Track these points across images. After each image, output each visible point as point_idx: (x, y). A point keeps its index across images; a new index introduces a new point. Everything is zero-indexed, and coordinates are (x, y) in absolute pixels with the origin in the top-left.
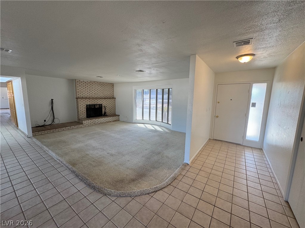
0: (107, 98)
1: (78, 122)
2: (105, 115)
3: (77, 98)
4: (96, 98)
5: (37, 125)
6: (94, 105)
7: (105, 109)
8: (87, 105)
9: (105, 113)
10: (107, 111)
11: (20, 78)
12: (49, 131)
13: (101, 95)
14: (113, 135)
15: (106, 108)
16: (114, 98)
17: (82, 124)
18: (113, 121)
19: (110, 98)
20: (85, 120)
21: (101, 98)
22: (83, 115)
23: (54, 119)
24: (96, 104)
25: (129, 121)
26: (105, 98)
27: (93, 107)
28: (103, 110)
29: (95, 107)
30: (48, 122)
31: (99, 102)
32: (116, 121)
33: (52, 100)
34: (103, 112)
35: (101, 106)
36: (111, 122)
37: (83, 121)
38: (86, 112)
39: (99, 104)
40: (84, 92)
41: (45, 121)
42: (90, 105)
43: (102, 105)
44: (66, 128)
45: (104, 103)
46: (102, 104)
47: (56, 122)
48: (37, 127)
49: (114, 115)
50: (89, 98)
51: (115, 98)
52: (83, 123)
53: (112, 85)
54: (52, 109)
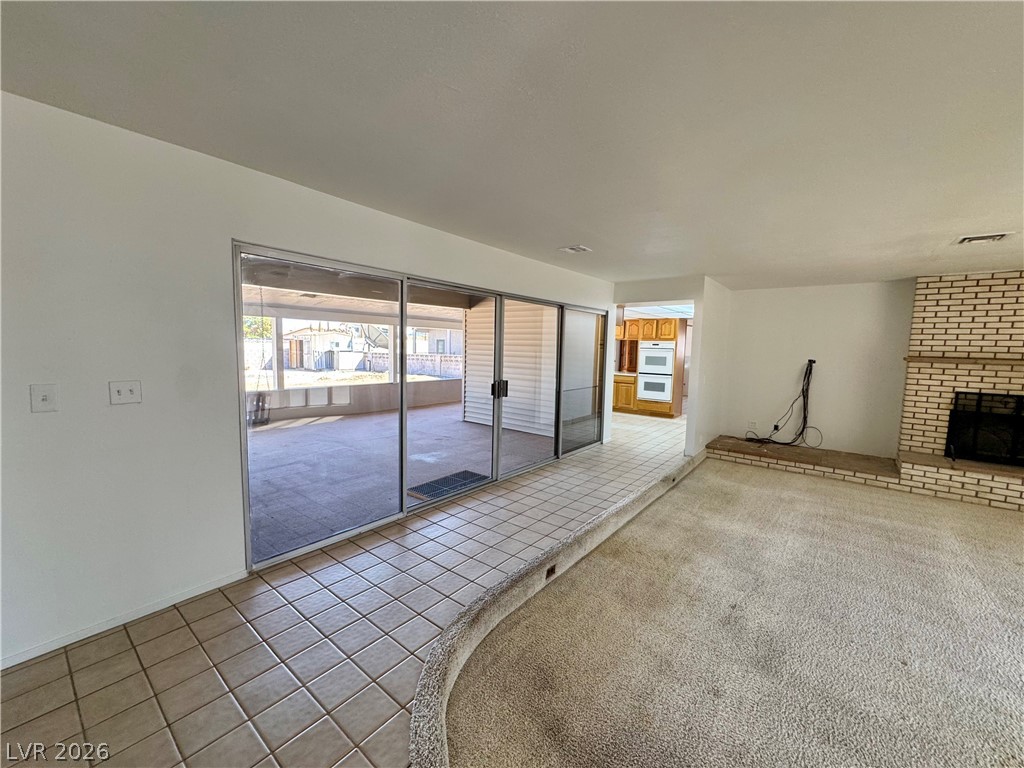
5: (750, 436)
8: (958, 394)
11: (693, 301)
12: (758, 458)
17: (896, 472)
22: (922, 439)
23: (804, 428)
30: (785, 435)
33: (811, 362)
37: (904, 465)
41: (776, 428)
42: (980, 394)
44: (817, 468)
47: (811, 439)
48: (750, 440)
50: (988, 361)
52: (899, 473)
54: (805, 393)
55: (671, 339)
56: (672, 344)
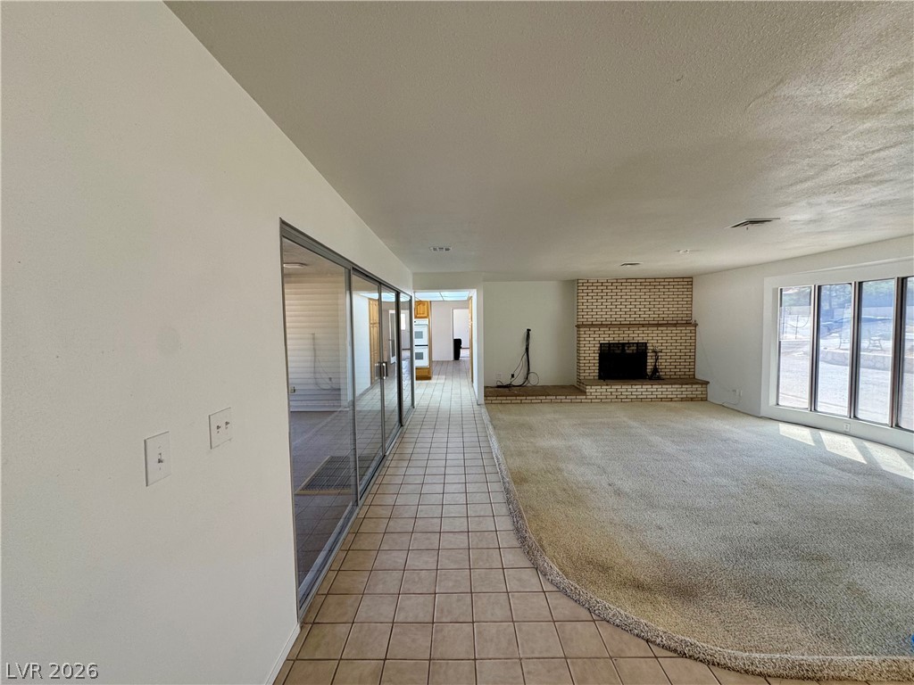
0: (667, 325)
1: (574, 389)
2: (655, 377)
3: (578, 326)
4: (630, 325)
5: (499, 384)
6: (623, 344)
7: (657, 359)
8: (601, 344)
9: (655, 370)
10: (665, 364)
11: (475, 290)
12: (515, 398)
13: (647, 315)
14: (656, 439)
15: (660, 354)
16: (690, 324)
17: (584, 393)
18: (682, 400)
19: (675, 325)
20: (592, 383)
21: (643, 325)
22: (589, 371)
23: (528, 374)
24: (629, 343)
25: (746, 407)
26: (658, 325)
27: (619, 351)
28: (650, 361)
29: (623, 350)
30: (518, 381)
31: (638, 336)
32: (692, 399)
33: (529, 330)
34: (650, 368)
35: (642, 349)
36: (671, 400)
37: (587, 387)
38: (599, 363)
39: (637, 343)
40: (598, 309)
41: (513, 376)
42: (609, 344)
43: (646, 347)
44: (547, 398)
45: (653, 339)
46: (646, 343)
47: (533, 381)
48: (499, 387)
49: (691, 380)
50: (610, 326)
51: (696, 325)
52: (586, 392)
53: (686, 282)
54: (527, 349)
55: (426, 317)
56: (426, 321)
